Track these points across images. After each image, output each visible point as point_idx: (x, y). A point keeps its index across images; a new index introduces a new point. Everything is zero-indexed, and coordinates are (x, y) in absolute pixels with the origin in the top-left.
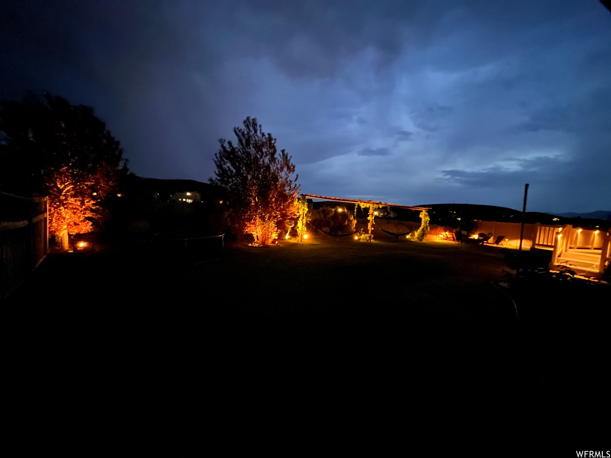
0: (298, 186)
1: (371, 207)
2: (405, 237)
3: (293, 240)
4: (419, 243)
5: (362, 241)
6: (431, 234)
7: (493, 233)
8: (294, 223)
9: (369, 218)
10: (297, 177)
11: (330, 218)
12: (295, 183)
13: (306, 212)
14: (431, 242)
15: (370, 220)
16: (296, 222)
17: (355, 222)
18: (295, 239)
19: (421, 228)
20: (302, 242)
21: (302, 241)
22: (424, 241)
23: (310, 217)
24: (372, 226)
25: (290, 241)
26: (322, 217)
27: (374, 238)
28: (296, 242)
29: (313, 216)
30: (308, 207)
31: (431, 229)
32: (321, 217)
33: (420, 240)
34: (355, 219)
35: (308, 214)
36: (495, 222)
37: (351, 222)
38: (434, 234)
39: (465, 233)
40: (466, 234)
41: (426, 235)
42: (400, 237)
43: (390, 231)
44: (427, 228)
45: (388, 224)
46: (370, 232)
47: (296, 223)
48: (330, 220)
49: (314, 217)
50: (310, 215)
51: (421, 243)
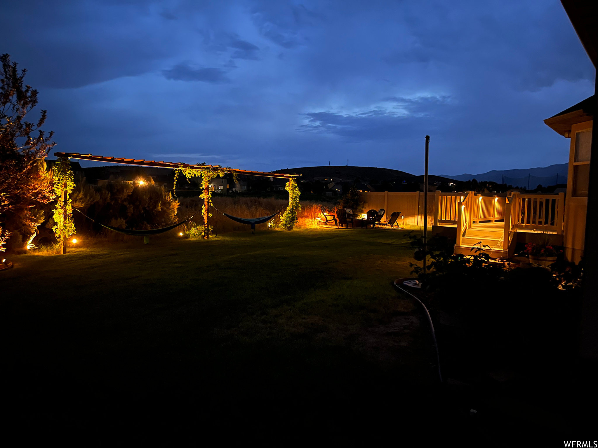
0: (46, 135)
1: (204, 176)
2: (266, 225)
3: (45, 251)
4: (287, 233)
5: (192, 239)
6: (304, 217)
7: (385, 210)
8: (45, 214)
9: (202, 196)
10: (44, 116)
11: (125, 200)
12: (40, 128)
13: (69, 190)
14: (305, 230)
15: (204, 198)
16: (48, 213)
17: (176, 204)
18: (49, 248)
19: (288, 209)
20: (67, 254)
21: (67, 250)
22: (295, 229)
23: (81, 199)
24: (208, 210)
25: (37, 254)
26: (109, 198)
27: (214, 232)
28: (54, 254)
29: (88, 198)
30: (75, 181)
31: (303, 208)
32: (107, 198)
33: (289, 229)
34: (175, 200)
35: (76, 195)
36: (386, 192)
37: (168, 205)
38: (307, 217)
39: (350, 211)
40: (351, 213)
41: (297, 219)
42: (257, 225)
43: (239, 217)
44: (297, 207)
45: (234, 204)
46: (206, 221)
47: (49, 216)
48: (126, 203)
49: (90, 198)
50: (81, 196)
51: (291, 233)
